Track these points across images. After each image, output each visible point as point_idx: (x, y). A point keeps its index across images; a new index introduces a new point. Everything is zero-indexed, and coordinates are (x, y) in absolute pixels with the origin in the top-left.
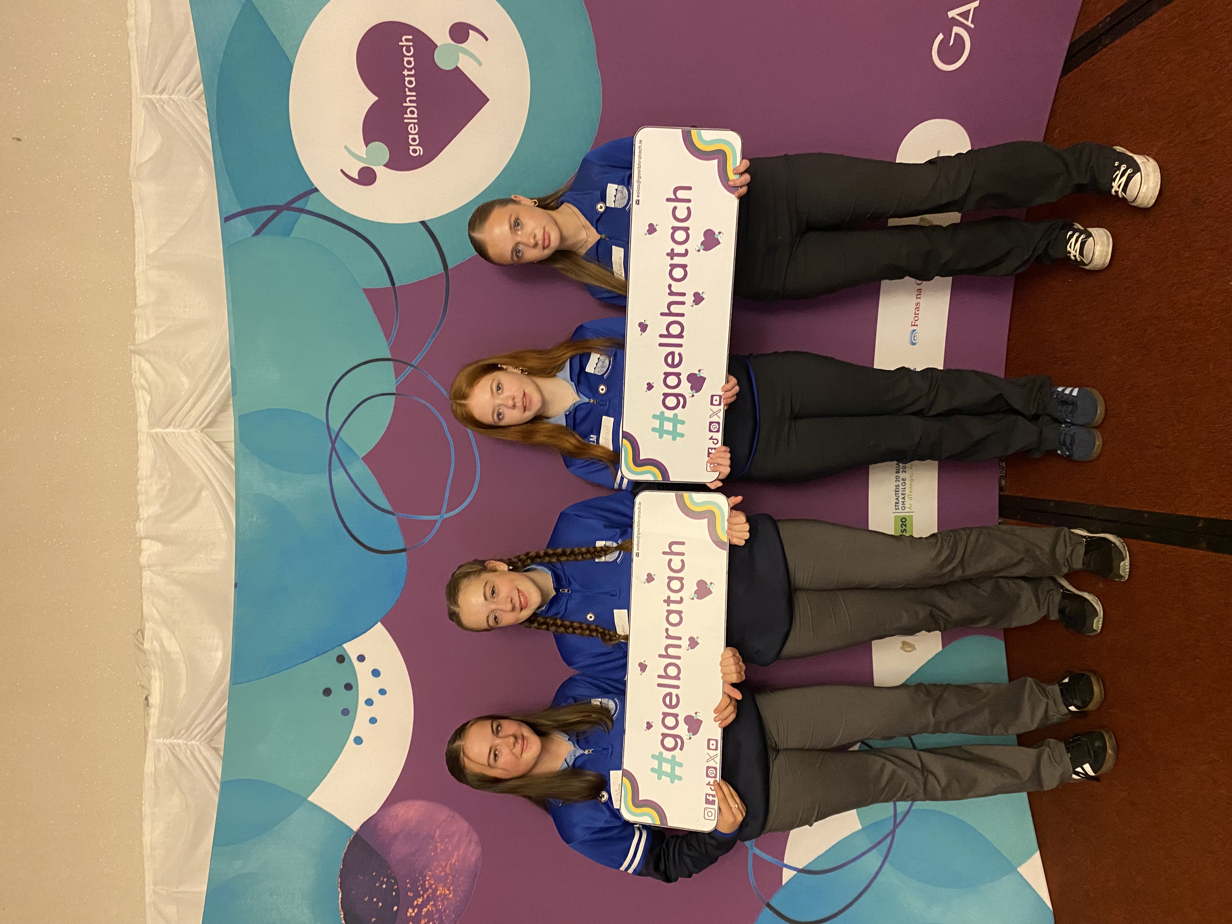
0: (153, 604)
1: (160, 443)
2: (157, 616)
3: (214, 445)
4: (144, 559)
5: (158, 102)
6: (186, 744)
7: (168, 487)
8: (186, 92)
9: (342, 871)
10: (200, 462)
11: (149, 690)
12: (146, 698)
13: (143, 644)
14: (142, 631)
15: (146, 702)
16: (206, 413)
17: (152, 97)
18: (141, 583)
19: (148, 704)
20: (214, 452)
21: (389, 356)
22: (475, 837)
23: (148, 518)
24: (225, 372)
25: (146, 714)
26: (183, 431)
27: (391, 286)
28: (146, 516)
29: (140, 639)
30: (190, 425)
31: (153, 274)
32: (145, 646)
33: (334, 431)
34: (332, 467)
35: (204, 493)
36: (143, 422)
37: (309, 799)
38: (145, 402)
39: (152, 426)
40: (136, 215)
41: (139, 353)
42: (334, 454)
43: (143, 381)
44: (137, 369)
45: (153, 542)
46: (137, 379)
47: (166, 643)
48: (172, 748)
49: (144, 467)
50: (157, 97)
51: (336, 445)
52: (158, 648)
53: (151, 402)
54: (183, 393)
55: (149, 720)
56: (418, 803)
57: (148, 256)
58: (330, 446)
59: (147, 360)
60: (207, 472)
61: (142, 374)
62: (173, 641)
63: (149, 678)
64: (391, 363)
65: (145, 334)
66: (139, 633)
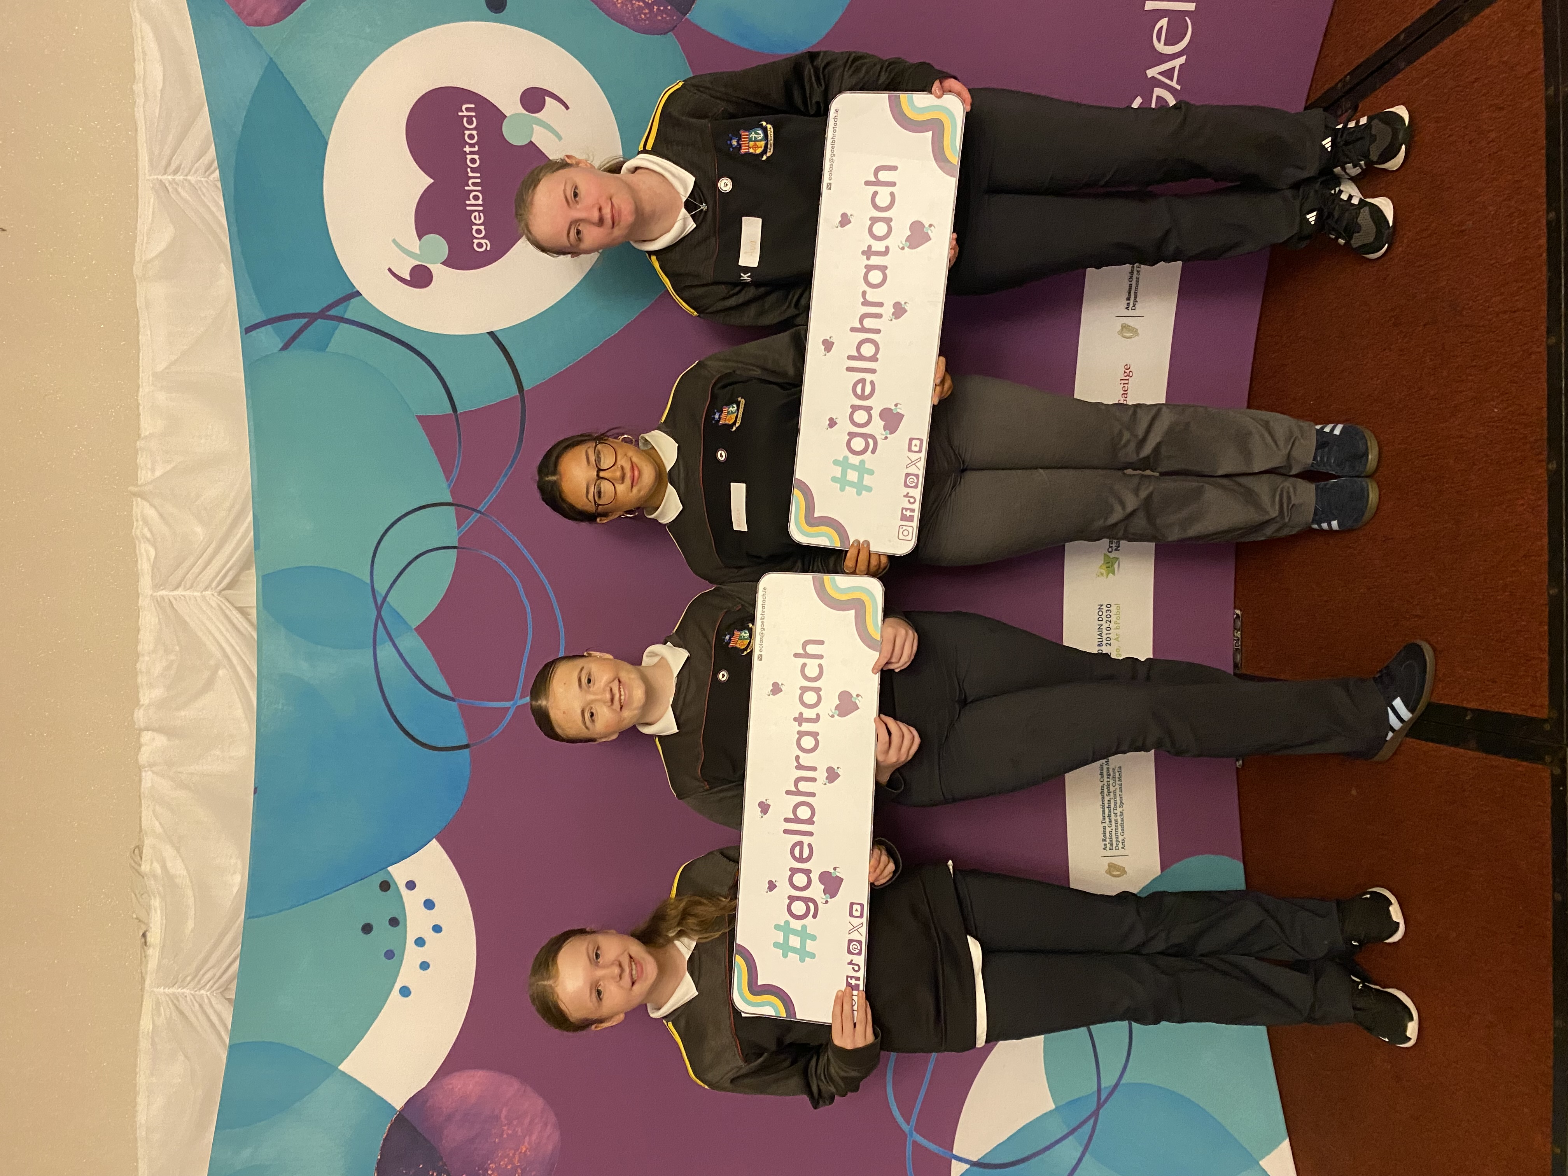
0: (154, 811)
1: (166, 609)
2: (159, 829)
3: (235, 612)
4: (144, 757)
5: (170, 183)
6: (193, 996)
7: (175, 665)
8: (206, 172)
9: (379, 1162)
10: (215, 633)
11: (147, 924)
12: (144, 935)
13: (140, 865)
14: (139, 848)
15: (143, 940)
16: (225, 570)
17: (165, 177)
18: (140, 789)
19: (146, 942)
20: (235, 621)
21: (449, 499)
22: (552, 1119)
23: (149, 705)
24: (246, 523)
25: (143, 955)
26: (196, 594)
27: (452, 412)
28: (147, 702)
29: (138, 858)
30: (206, 586)
31: (161, 397)
32: (143, 867)
33: (381, 595)
34: (379, 641)
35: (221, 672)
36: (146, 583)
37: (341, 1067)
38: (149, 560)
39: (156, 587)
40: (141, 324)
41: (142, 496)
42: (380, 624)
43: (146, 531)
44: (139, 515)
45: (155, 734)
46: (139, 529)
47: (169, 864)
48: (175, 1000)
49: (146, 640)
50: (170, 177)
51: (383, 613)
52: (159, 871)
53: (155, 558)
54: (196, 545)
55: (147, 963)
56: (480, 1073)
57: (155, 374)
58: (375, 613)
59: (152, 505)
60: (224, 645)
61: (146, 522)
62: (179, 861)
63: (148, 909)
64: (453, 508)
65: (149, 472)
66: (137, 851)
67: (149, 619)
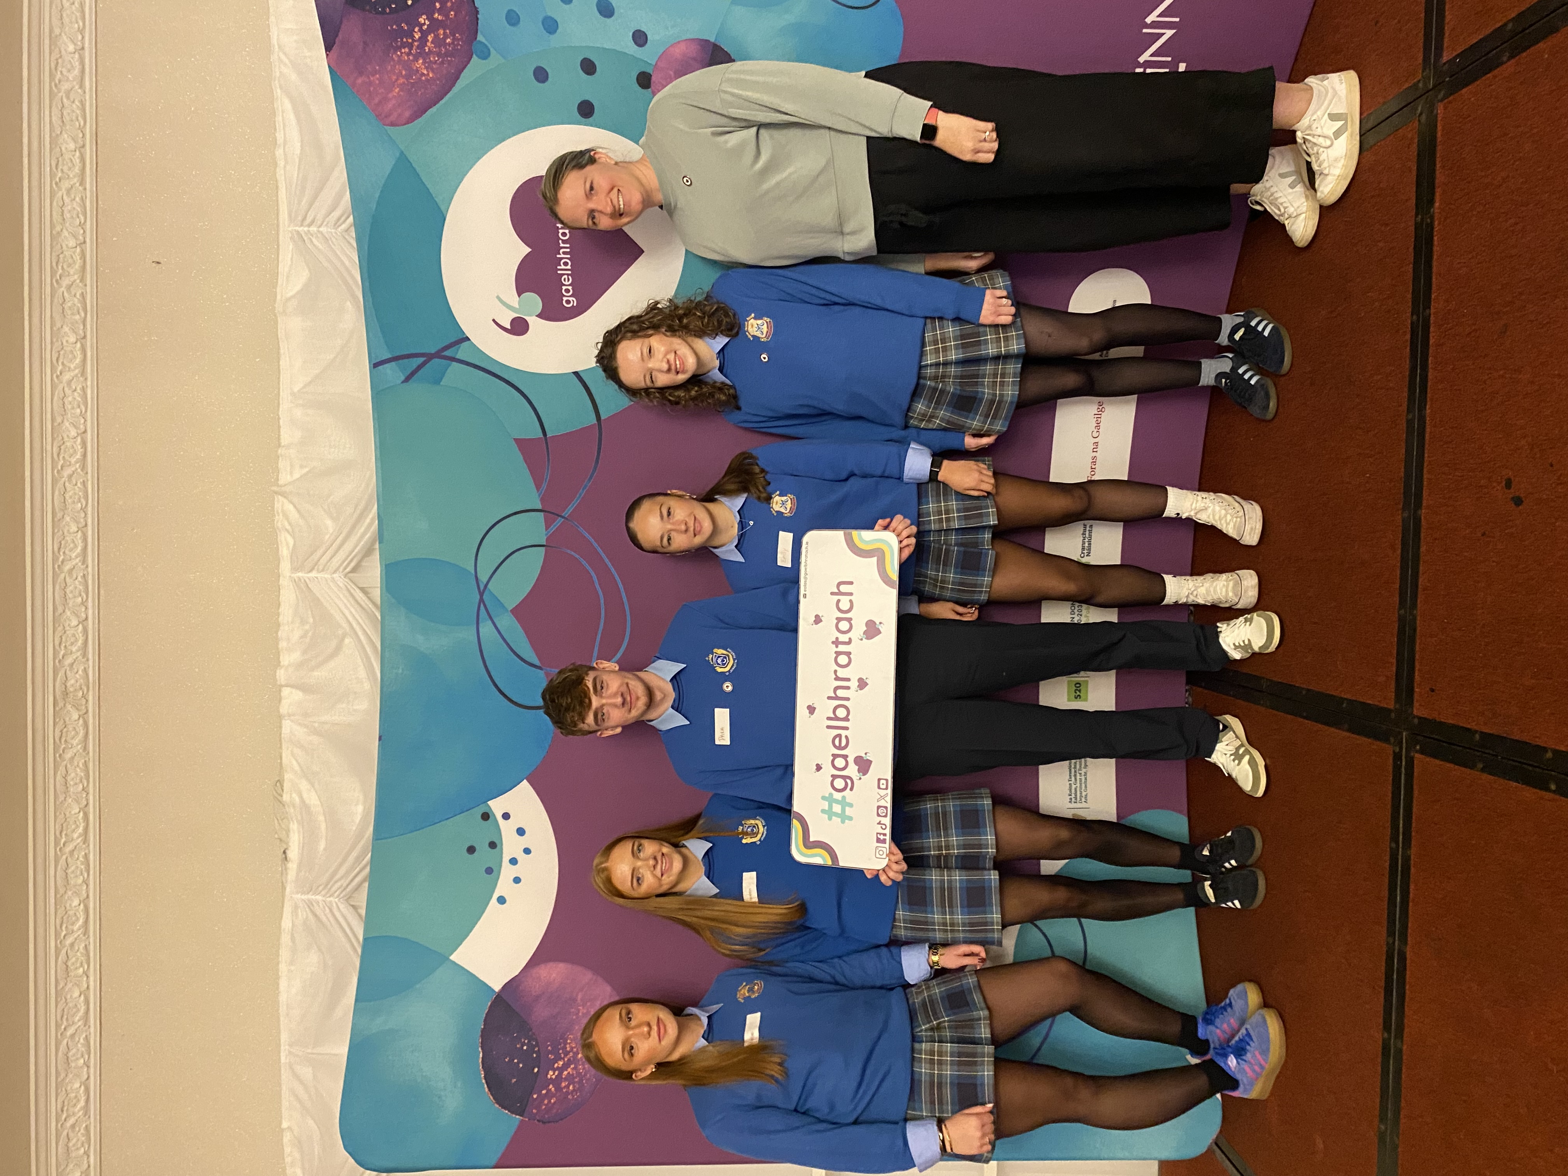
0: (292, 751)
1: (304, 589)
2: (297, 768)
3: (358, 591)
4: (284, 709)
5: (305, 233)
6: (324, 901)
7: (310, 634)
8: (335, 224)
9: (483, 1031)
10: (343, 608)
11: (287, 843)
12: (284, 852)
13: (282, 796)
14: (280, 782)
15: (284, 856)
16: (350, 557)
17: (301, 228)
18: (280, 734)
19: (286, 858)
20: (359, 599)
21: (540, 507)
23: (289, 665)
24: (370, 516)
25: (284, 869)
26: (326, 576)
27: (542, 436)
28: (287, 663)
29: (280, 791)
30: (334, 568)
31: (298, 413)
32: (284, 796)
33: (483, 581)
34: (480, 620)
35: (347, 641)
36: (285, 567)
37: (452, 958)
38: (287, 544)
39: (295, 569)
40: (282, 351)
41: (283, 494)
42: (482, 605)
43: (286, 524)
44: (280, 510)
45: (294, 691)
46: (280, 521)
47: (305, 796)
48: (310, 904)
49: (286, 613)
50: (306, 229)
51: (484, 597)
52: (297, 800)
53: (294, 545)
54: (327, 537)
55: (287, 874)
56: (562, 966)
57: (293, 394)
58: (478, 597)
59: (291, 502)
60: (350, 619)
61: (286, 516)
62: (313, 794)
63: (288, 831)
64: (542, 514)
65: (289, 476)
66: (278, 784)
67: (288, 596)
